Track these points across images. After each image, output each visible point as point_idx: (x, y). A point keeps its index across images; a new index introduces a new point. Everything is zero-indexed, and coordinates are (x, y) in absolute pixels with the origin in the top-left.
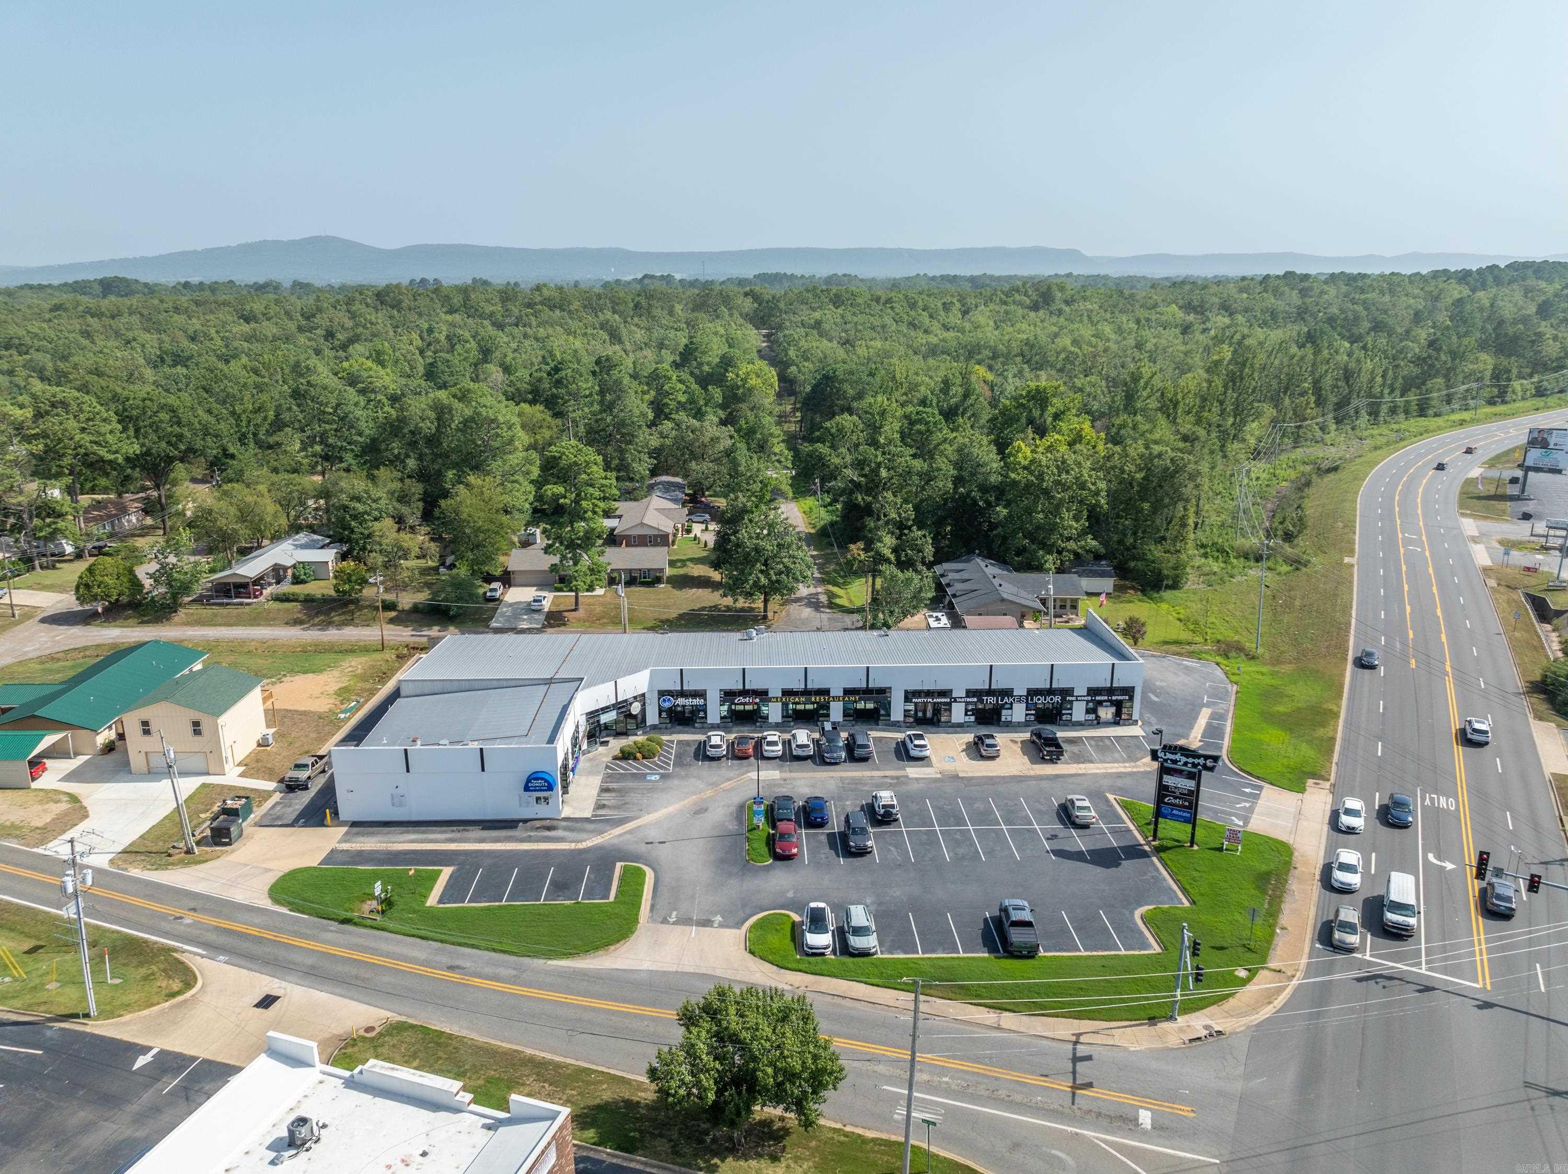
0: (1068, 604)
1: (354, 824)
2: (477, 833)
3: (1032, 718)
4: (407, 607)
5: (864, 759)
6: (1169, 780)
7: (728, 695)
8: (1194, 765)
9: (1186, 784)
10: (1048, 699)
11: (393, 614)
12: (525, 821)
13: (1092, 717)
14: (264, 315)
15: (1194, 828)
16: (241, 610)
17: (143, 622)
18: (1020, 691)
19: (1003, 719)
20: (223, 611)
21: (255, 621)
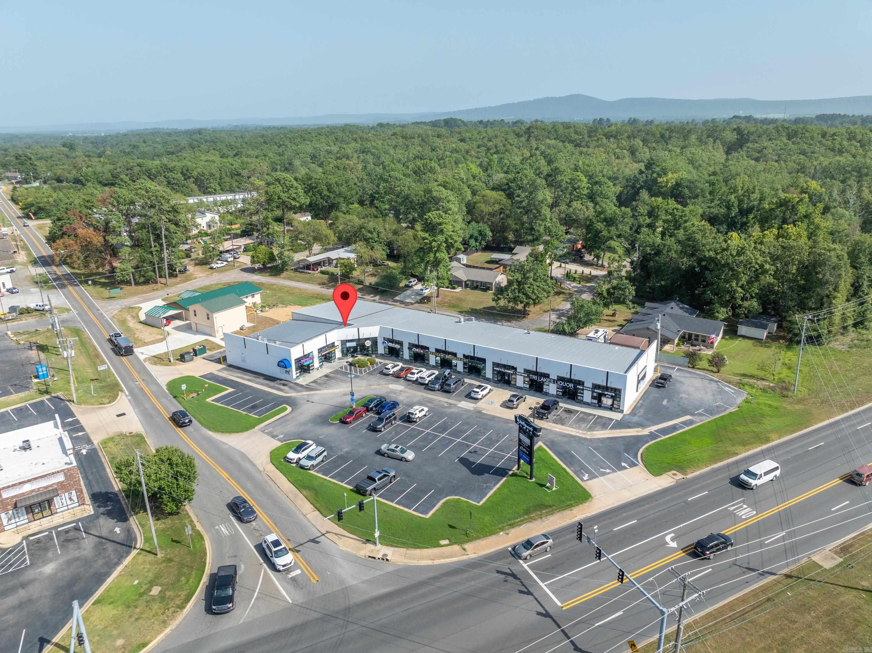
0: (700, 339)
1: (230, 366)
2: (261, 380)
3: (561, 394)
4: (368, 284)
5: (448, 392)
6: (521, 436)
7: (412, 346)
9: (527, 441)
10: (566, 384)
11: (361, 286)
12: (281, 380)
13: (595, 401)
14: (470, 139)
15: (531, 469)
16: (308, 275)
17: (271, 275)
18: (553, 376)
19: (544, 390)
20: (302, 275)
21: (308, 281)
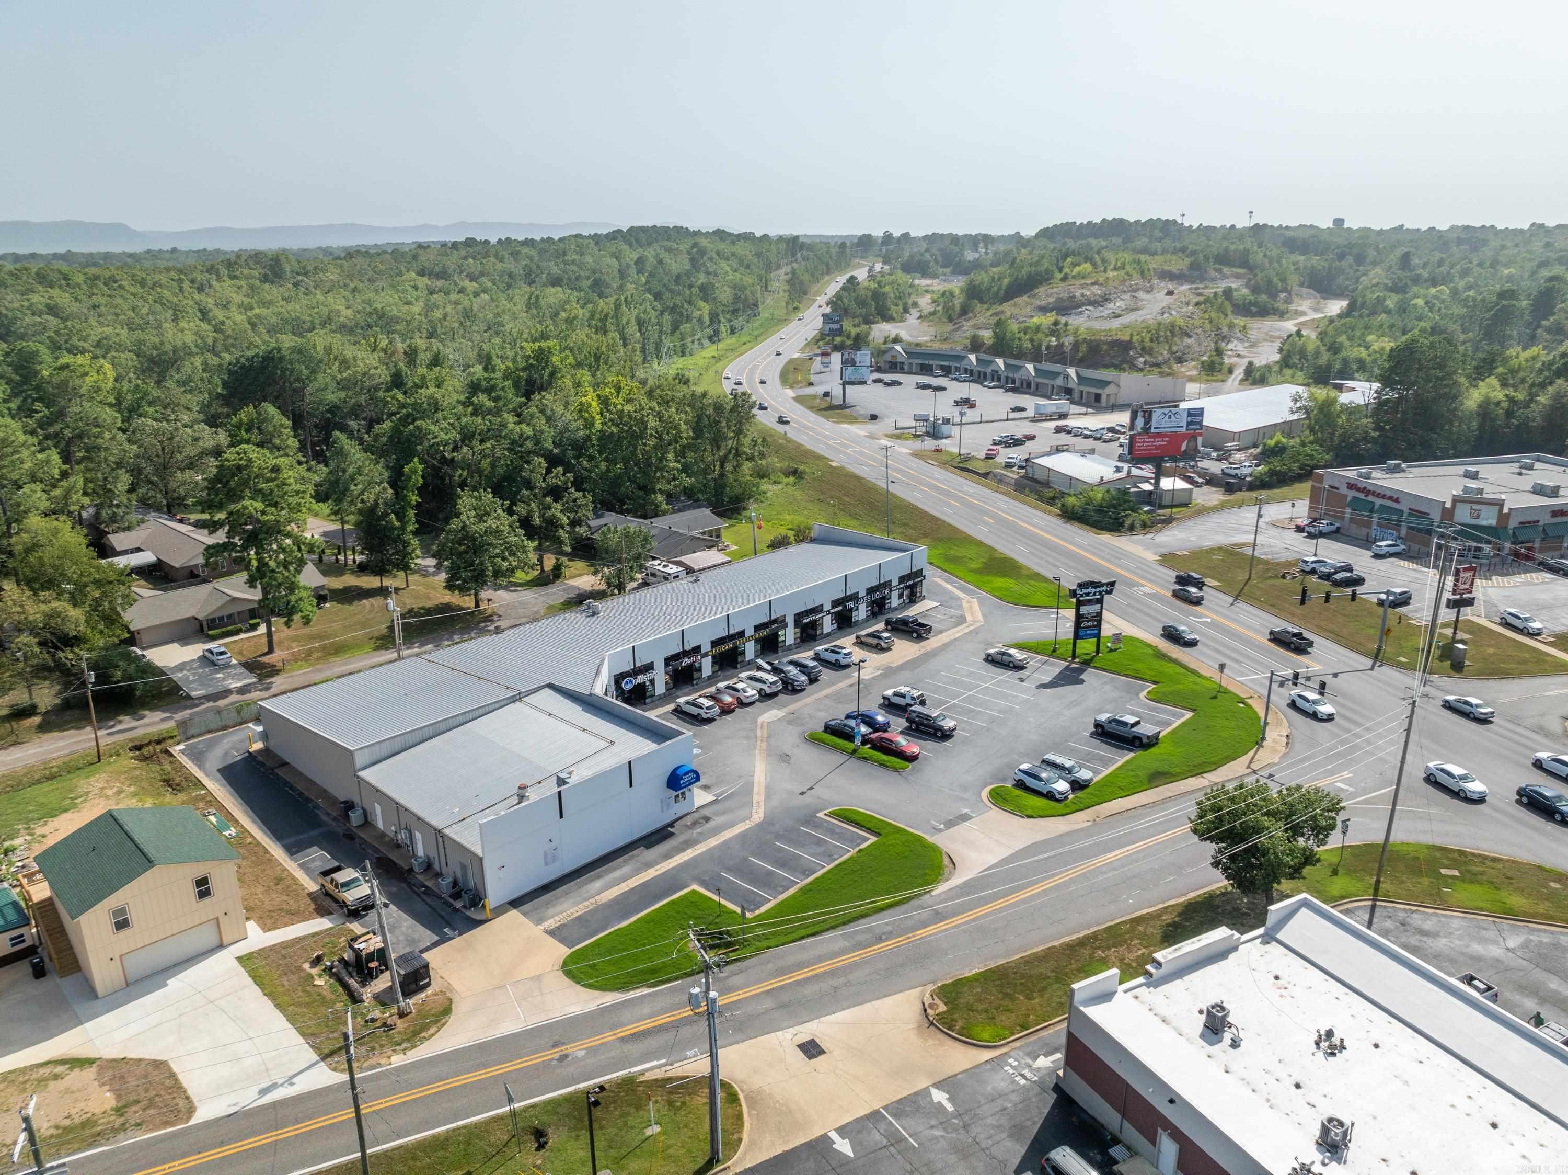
3: (870, 613)
5: (817, 679)
6: (1084, 610)
7: (671, 661)
8: (1100, 593)
9: (1093, 609)
11: (37, 720)
12: (670, 825)
13: (902, 600)
15: (1099, 640)
19: (853, 619)
